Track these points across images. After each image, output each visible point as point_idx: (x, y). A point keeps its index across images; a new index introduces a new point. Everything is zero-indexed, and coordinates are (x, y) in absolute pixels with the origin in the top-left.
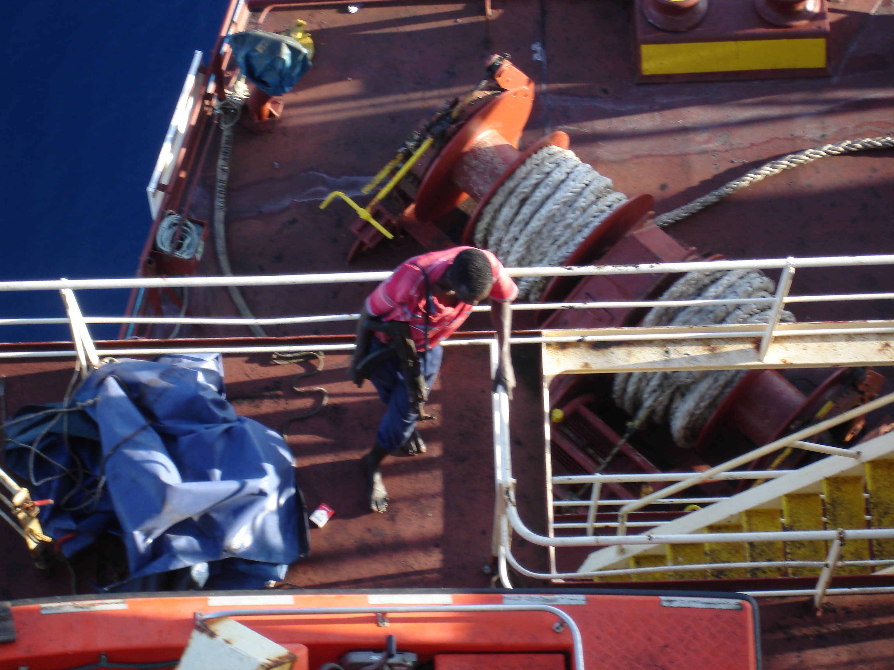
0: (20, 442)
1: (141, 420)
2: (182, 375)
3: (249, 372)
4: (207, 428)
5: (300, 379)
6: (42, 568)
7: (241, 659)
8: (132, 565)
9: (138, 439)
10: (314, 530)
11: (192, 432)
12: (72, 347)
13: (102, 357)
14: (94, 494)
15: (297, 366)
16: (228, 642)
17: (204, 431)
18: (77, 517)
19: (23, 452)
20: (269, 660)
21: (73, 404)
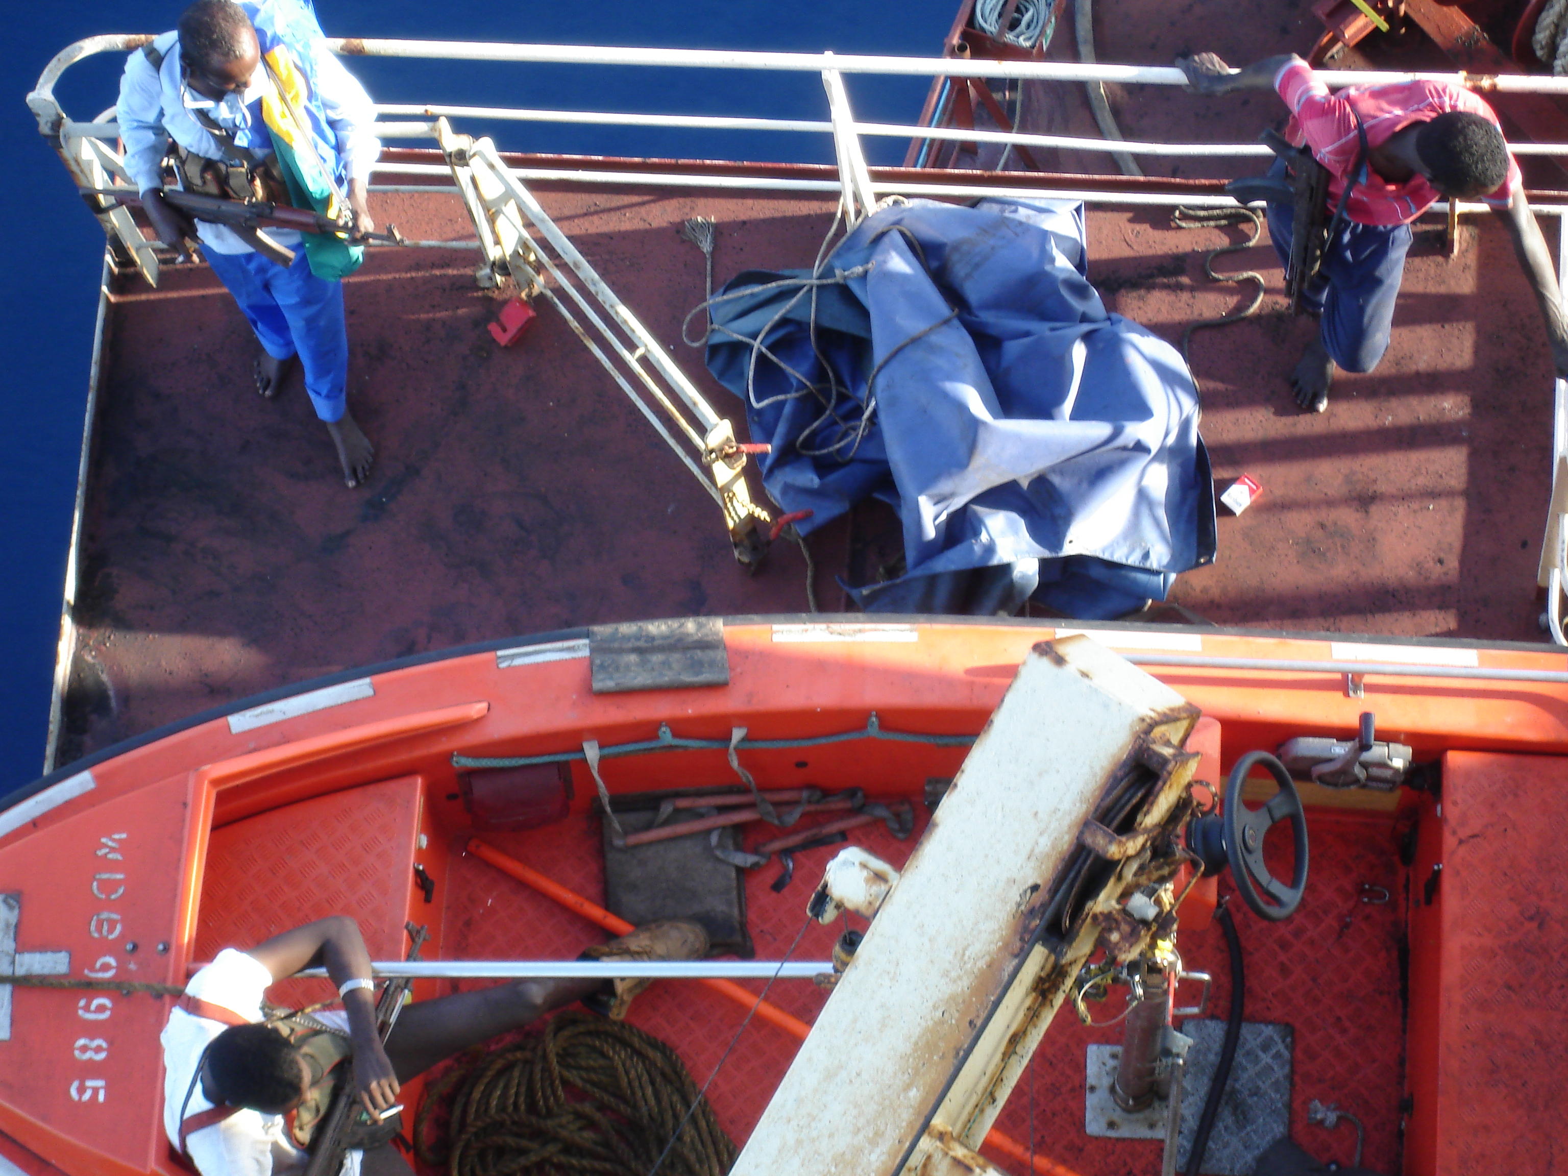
0: (735, 332)
1: (942, 307)
2: (1017, 235)
3: (1130, 237)
4: (1053, 329)
5: (1220, 258)
6: (745, 559)
7: (1106, 706)
8: (911, 555)
9: (935, 339)
10: (1226, 520)
11: (1027, 334)
12: (833, 175)
13: (880, 197)
14: (855, 429)
15: (1217, 232)
16: (1085, 675)
17: (1048, 333)
18: (823, 467)
19: (737, 350)
20: (1153, 710)
21: (828, 272)
